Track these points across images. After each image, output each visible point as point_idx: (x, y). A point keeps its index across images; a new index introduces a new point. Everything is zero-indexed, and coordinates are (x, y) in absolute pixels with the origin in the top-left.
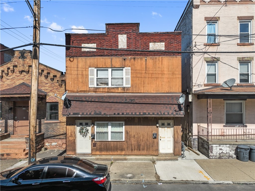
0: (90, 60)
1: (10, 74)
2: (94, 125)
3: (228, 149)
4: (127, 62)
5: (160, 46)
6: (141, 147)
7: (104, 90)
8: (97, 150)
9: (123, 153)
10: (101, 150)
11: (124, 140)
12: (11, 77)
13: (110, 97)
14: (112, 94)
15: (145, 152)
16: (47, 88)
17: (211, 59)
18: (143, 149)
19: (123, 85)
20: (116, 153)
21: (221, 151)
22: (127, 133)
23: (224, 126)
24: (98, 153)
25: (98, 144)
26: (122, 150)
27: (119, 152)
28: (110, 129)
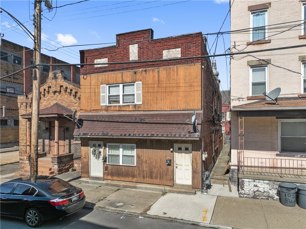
0: (102, 76)
1: (46, 95)
2: (105, 146)
3: (267, 186)
4: (138, 76)
5: (176, 53)
6: (154, 175)
7: (115, 109)
8: (108, 174)
9: (135, 180)
10: (112, 174)
11: (135, 165)
12: (47, 98)
13: (120, 116)
14: (123, 113)
15: (158, 181)
16: (76, 108)
17: (257, 62)
18: (156, 178)
19: (134, 102)
20: (127, 179)
21: (256, 189)
22: (138, 157)
23: (277, 155)
24: (109, 177)
25: (110, 168)
26: (133, 176)
27: (130, 179)
28: (121, 152)
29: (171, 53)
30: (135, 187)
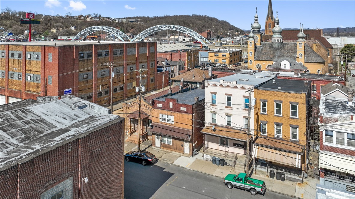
0: (160, 111)
1: (136, 105)
2: (161, 136)
3: (210, 157)
4: (173, 114)
6: (178, 149)
7: (165, 123)
8: (162, 147)
9: (171, 150)
10: (164, 147)
11: (172, 144)
13: (166, 127)
14: (167, 125)
15: (179, 151)
16: (149, 113)
17: (213, 112)
19: (171, 122)
20: (169, 149)
21: (207, 158)
22: (173, 142)
23: (219, 145)
25: (163, 144)
26: (171, 148)
28: (166, 139)
29: (183, 109)
30: (171, 153)
